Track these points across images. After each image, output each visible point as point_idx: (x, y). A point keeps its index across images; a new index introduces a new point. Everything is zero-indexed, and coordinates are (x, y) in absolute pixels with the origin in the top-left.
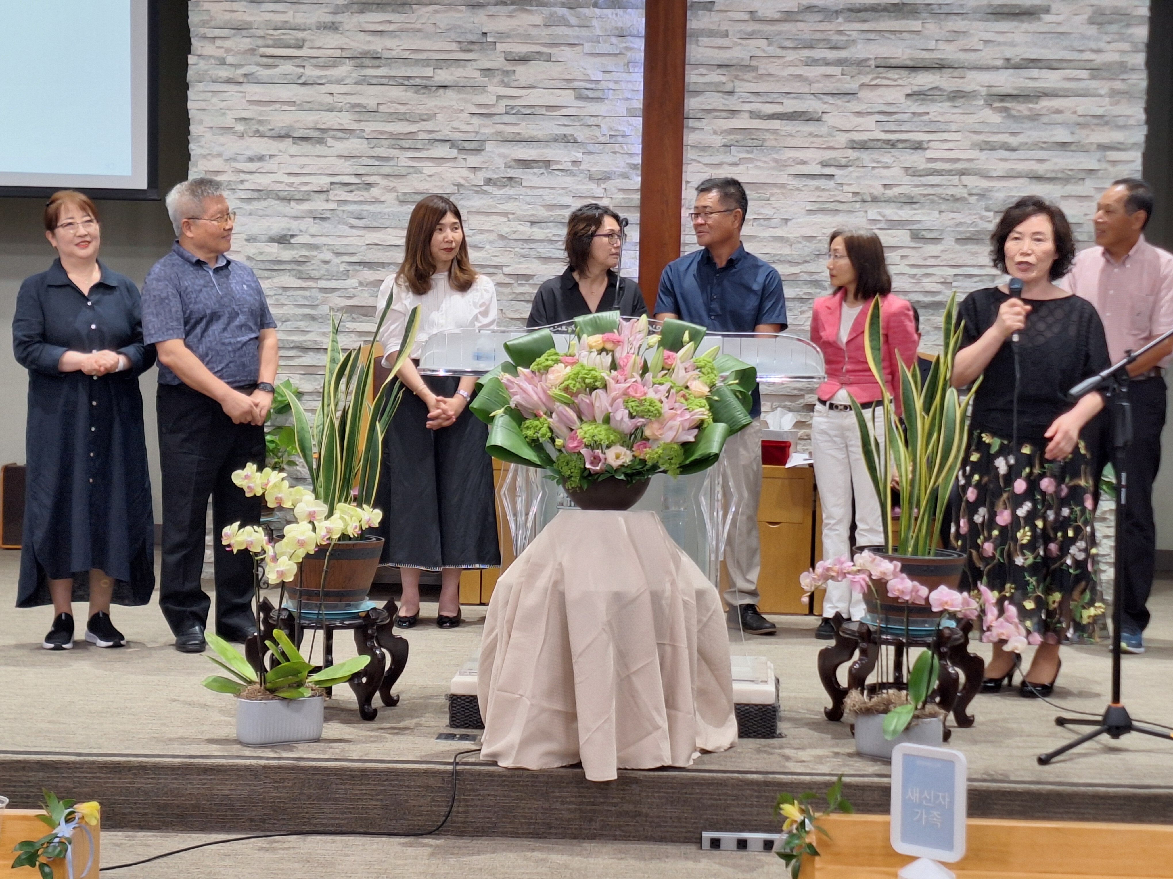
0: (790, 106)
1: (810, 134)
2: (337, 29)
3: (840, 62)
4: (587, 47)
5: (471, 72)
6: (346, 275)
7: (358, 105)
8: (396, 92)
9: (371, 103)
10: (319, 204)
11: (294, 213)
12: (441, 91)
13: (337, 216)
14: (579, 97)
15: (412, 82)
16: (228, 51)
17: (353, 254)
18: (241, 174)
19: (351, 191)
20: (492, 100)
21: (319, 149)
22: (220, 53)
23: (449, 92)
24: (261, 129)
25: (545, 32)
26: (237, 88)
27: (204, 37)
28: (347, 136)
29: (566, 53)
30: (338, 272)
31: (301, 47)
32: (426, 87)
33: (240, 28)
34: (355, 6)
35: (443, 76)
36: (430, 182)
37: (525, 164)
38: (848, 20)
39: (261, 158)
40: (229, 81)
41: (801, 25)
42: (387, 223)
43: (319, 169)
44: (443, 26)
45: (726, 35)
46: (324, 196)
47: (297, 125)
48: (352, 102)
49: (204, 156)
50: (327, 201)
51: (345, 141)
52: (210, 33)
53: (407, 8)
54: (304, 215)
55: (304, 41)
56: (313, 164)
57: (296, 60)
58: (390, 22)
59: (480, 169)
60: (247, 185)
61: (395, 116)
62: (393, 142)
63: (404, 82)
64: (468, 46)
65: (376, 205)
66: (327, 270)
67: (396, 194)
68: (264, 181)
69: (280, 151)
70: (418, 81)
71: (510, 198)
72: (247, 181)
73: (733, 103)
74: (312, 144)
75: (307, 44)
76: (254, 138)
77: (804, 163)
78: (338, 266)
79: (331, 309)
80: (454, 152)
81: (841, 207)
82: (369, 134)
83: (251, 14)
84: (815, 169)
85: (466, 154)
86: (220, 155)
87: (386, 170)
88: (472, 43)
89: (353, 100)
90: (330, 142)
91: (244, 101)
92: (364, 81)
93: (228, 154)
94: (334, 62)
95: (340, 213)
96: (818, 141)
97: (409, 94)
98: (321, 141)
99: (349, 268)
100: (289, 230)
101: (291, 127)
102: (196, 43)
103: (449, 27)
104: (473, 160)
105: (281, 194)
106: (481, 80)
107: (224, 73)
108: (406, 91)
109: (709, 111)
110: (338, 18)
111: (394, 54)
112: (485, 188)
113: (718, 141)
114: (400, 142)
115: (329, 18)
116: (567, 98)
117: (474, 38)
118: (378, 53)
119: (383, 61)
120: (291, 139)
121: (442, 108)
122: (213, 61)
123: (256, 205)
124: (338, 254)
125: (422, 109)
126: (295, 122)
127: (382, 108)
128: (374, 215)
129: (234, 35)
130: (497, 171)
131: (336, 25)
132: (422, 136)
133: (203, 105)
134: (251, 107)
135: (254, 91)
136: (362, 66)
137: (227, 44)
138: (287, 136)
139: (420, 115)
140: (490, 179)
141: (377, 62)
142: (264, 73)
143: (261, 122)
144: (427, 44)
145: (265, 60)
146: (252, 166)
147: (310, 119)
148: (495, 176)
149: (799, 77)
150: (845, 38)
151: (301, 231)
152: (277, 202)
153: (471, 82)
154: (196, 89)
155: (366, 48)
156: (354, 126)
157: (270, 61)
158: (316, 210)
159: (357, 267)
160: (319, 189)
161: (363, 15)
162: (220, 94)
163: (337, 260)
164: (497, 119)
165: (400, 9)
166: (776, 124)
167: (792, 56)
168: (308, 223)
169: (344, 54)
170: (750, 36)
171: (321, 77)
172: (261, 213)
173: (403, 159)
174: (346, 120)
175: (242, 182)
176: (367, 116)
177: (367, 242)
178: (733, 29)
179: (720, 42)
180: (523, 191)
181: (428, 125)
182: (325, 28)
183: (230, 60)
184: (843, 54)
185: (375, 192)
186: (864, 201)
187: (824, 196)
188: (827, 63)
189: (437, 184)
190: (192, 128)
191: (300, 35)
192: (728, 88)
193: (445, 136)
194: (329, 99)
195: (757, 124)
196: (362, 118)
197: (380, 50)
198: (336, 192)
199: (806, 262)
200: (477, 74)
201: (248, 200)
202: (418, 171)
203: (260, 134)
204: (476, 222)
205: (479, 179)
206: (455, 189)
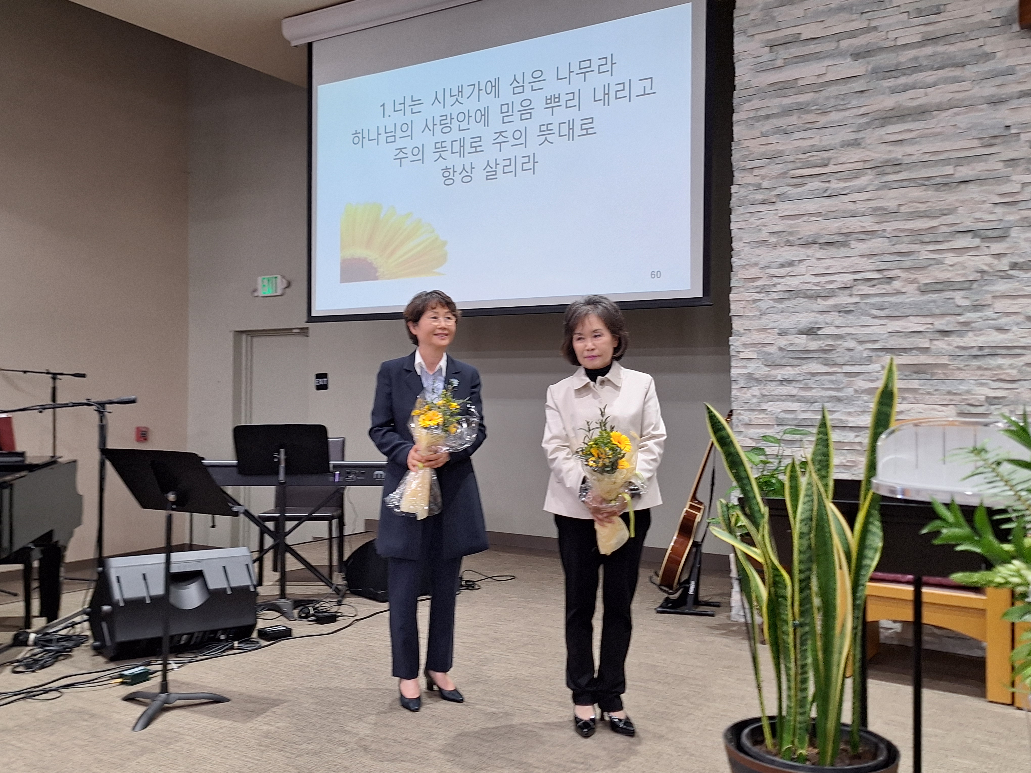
2: (859, 144)
5: (994, 164)
6: (869, 360)
7: (880, 208)
8: (916, 193)
9: (892, 205)
10: (843, 299)
11: (820, 308)
12: (963, 186)
13: (861, 308)
15: (933, 182)
16: (763, 177)
17: (875, 341)
18: (774, 279)
19: (873, 286)
20: (1017, 187)
21: (843, 251)
22: (757, 180)
23: (971, 186)
24: (791, 238)
26: (771, 207)
27: (744, 169)
28: (869, 237)
30: (861, 358)
31: (826, 165)
32: (946, 184)
33: (773, 157)
34: (876, 122)
35: (964, 172)
36: (952, 271)
39: (791, 264)
40: (764, 202)
42: (909, 312)
43: (842, 269)
44: (963, 126)
46: (847, 292)
47: (824, 232)
48: (874, 206)
49: (743, 267)
50: (851, 295)
51: (867, 242)
52: (749, 165)
53: (927, 115)
54: (828, 309)
55: (829, 159)
56: (836, 265)
57: (822, 177)
58: (910, 131)
59: (1004, 255)
60: (779, 288)
61: (915, 215)
62: (915, 238)
63: (924, 182)
64: (990, 141)
65: (898, 296)
66: (851, 357)
67: (917, 285)
68: (793, 283)
69: (808, 256)
70: (939, 180)
72: (779, 284)
74: (838, 248)
75: (832, 162)
76: (786, 248)
78: (861, 352)
79: (856, 391)
80: (977, 241)
82: (889, 233)
83: (783, 144)
85: (989, 242)
86: (756, 264)
87: (908, 264)
88: (995, 137)
89: (874, 204)
90: (853, 244)
91: (777, 217)
92: (885, 186)
93: (763, 263)
94: (857, 174)
95: (862, 306)
97: (929, 192)
98: (844, 244)
99: (871, 354)
100: (816, 323)
101: (818, 235)
102: (737, 175)
103: (971, 125)
104: (997, 248)
105: (809, 293)
107: (759, 196)
108: (925, 190)
110: (861, 135)
111: (914, 158)
112: (1011, 272)
114: (920, 238)
115: (853, 136)
117: (996, 133)
118: (898, 160)
119: (904, 167)
120: (817, 245)
121: (963, 202)
122: (751, 188)
123: (787, 304)
124: (861, 342)
125: (942, 205)
126: (821, 229)
127: (903, 209)
128: (895, 306)
129: (769, 164)
130: (1023, 254)
131: (859, 141)
132: (943, 229)
133: (743, 225)
134: (782, 222)
135: (786, 208)
136: (884, 174)
137: (762, 172)
138: (814, 242)
139: (940, 210)
140: (1016, 264)
141: (898, 168)
142: (794, 192)
143: (791, 234)
145: (795, 180)
146: (783, 271)
147: (834, 225)
148: (1022, 260)
151: (827, 324)
152: (805, 300)
153: (994, 174)
154: (738, 212)
155: (887, 157)
156: (876, 227)
157: (799, 181)
158: (841, 304)
159: (880, 353)
160: (843, 286)
161: (884, 129)
162: (756, 214)
163: (860, 348)
164: (1022, 206)
165: (920, 118)
168: (834, 317)
169: (865, 165)
171: (845, 188)
172: (791, 310)
174: (868, 223)
175: (775, 285)
176: (888, 217)
177: (889, 330)
181: (950, 219)
182: (849, 145)
183: (765, 184)
185: (897, 284)
189: (959, 272)
190: (734, 245)
191: (826, 155)
193: (967, 227)
194: (852, 207)
196: (882, 220)
197: (900, 157)
198: (859, 287)
200: (1000, 165)
201: (780, 300)
202: (939, 262)
203: (790, 244)
204: (1001, 305)
205: (1004, 264)
206: (978, 276)
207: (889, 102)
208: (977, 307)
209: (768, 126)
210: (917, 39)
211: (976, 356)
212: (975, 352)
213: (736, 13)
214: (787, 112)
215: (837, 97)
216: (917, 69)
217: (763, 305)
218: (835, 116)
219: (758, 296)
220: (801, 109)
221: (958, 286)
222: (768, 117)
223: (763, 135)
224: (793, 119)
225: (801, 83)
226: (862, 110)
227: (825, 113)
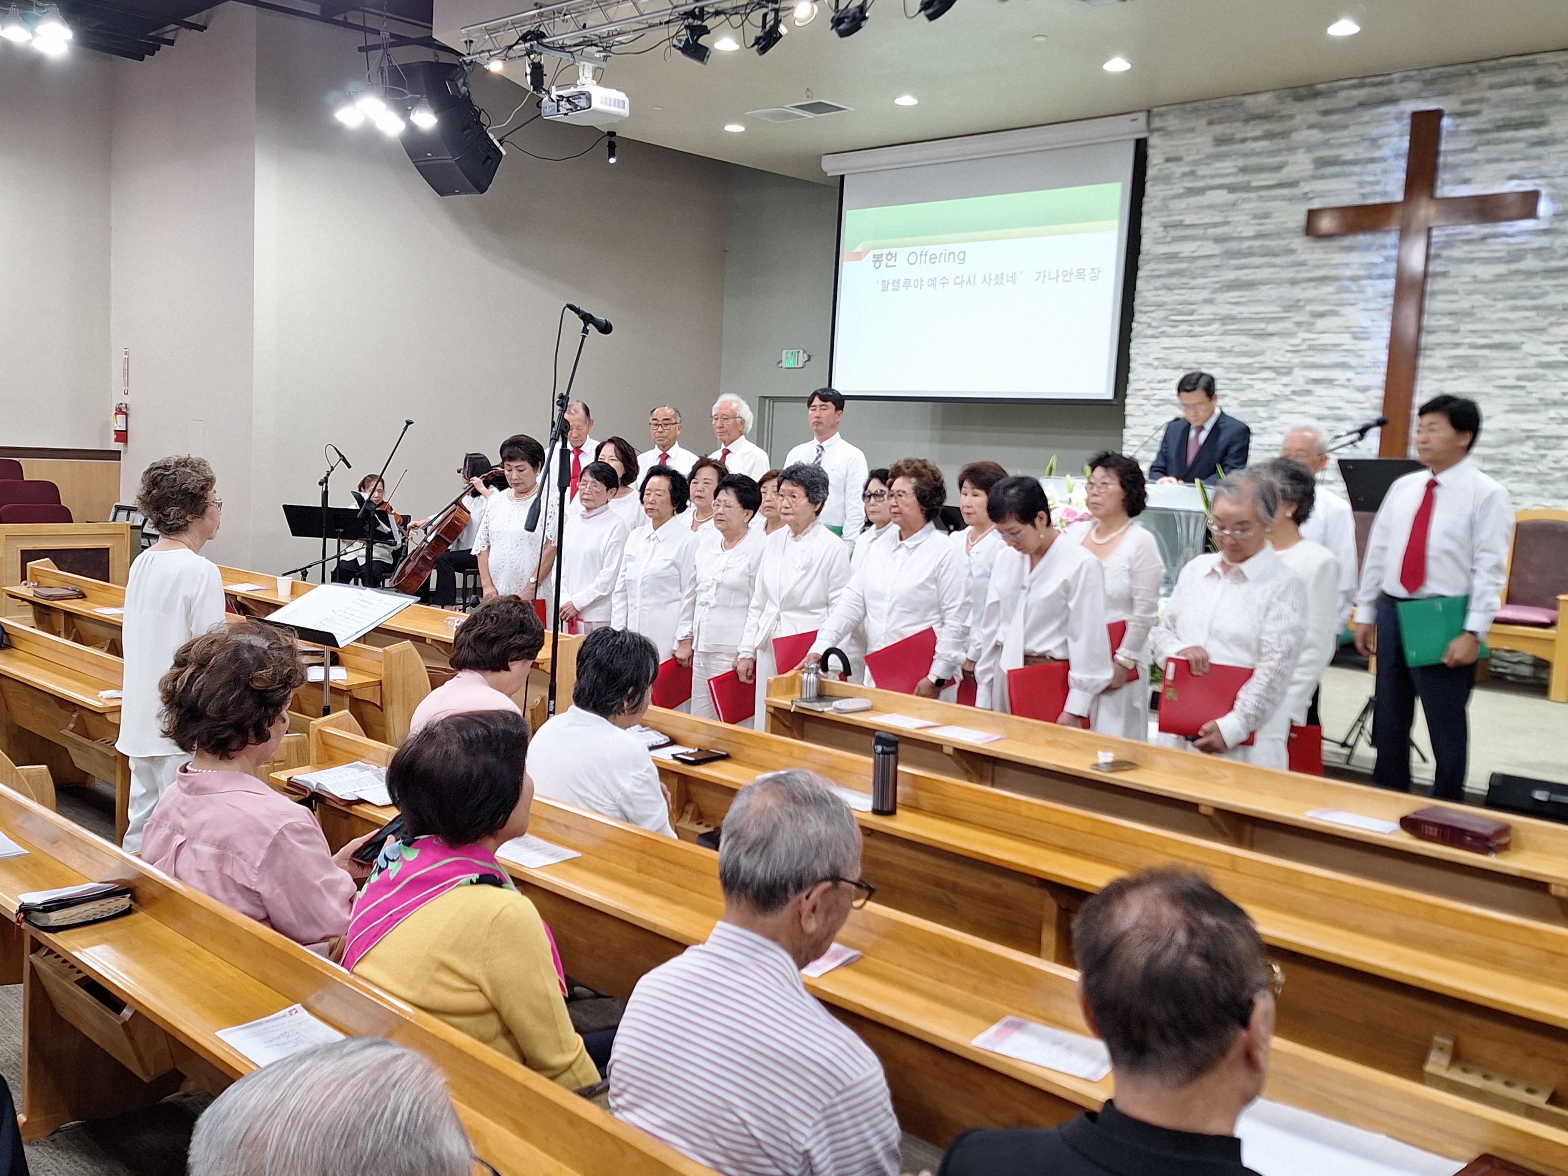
0: (1497, 338)
1: (1511, 359)
2: (1213, 302)
3: (1535, 308)
4: (1362, 305)
5: (1288, 325)
7: (1221, 348)
8: (1243, 339)
9: (1228, 346)
12: (1270, 337)
14: (1356, 337)
15: (1253, 332)
16: (1153, 319)
18: (1154, 390)
20: (1300, 342)
22: (1149, 320)
24: (1168, 363)
25: (1336, 297)
26: (1156, 340)
27: (1141, 312)
29: (1346, 310)
31: (1191, 314)
32: (1261, 335)
33: (1160, 305)
34: (1223, 288)
35: (1272, 328)
36: (1259, 393)
37: (1317, 381)
38: (1544, 278)
39: (1165, 381)
40: (1152, 337)
41: (1510, 284)
44: (1274, 297)
45: (1455, 292)
48: (1217, 345)
49: (1136, 381)
53: (1254, 287)
55: (1194, 310)
57: (1189, 322)
58: (1243, 296)
59: (1289, 385)
61: (1240, 354)
62: (1240, 369)
63: (1249, 333)
64: (1288, 308)
70: (1257, 332)
71: (1306, 403)
73: (1456, 338)
75: (1195, 313)
76: (1164, 369)
77: (1503, 378)
80: (1274, 375)
81: (1530, 408)
83: (1167, 297)
84: (1512, 382)
85: (1281, 376)
86: (1143, 380)
87: (1233, 387)
88: (1290, 306)
91: (1159, 348)
92: (1226, 333)
93: (1148, 379)
94: (1210, 322)
96: (1516, 363)
97: (1251, 339)
101: (1184, 363)
102: (1136, 314)
103: (1278, 297)
104: (1285, 380)
106: (1293, 328)
107: (1150, 332)
108: (1249, 338)
109: (1439, 344)
110: (1214, 296)
111: (1244, 315)
112: (1291, 397)
113: (1444, 364)
115: (1210, 296)
116: (1346, 339)
117: (1291, 303)
118: (1235, 315)
119: (1239, 320)
121: (1269, 347)
123: (1162, 408)
125: (1257, 349)
126: (1185, 359)
129: (1157, 310)
130: (1299, 386)
131: (1213, 300)
132: (1257, 365)
133: (1138, 351)
134: (1162, 351)
135: (1166, 342)
136: (1225, 324)
137: (1153, 315)
139: (1256, 352)
141: (1235, 321)
142: (1171, 331)
143: (1167, 360)
144: (1261, 309)
145: (1173, 323)
146: (1160, 386)
147: (1193, 357)
148: (1298, 389)
149: (1506, 320)
150: (1540, 291)
153: (1288, 331)
154: (1135, 342)
155: (1229, 313)
156: (1217, 360)
157: (1175, 323)
161: (1228, 293)
162: (1147, 344)
164: (1301, 353)
165: (1250, 288)
166: (1485, 352)
167: (1501, 305)
169: (1215, 317)
170: (1471, 293)
171: (1202, 331)
173: (1245, 379)
174: (1213, 357)
176: (1225, 354)
178: (1461, 289)
179: (1451, 297)
180: (1315, 398)
181: (1260, 359)
182: (1206, 302)
183: (1154, 324)
184: (1538, 302)
186: (1547, 404)
187: (1518, 401)
188: (1526, 309)
190: (1131, 364)
191: (1192, 307)
192: (1454, 328)
193: (1270, 365)
194: (1205, 345)
195: (1472, 352)
199: (1500, 446)
200: (1292, 326)
201: (1157, 406)
202: (1251, 386)
203: (1166, 367)
204: (1284, 418)
205: (1287, 391)
206: (1271, 398)
207: (1231, 275)
208: (1271, 418)
209: (1158, 283)
210: (1251, 234)
211: (1267, 450)
212: (1267, 448)
213: (1145, 200)
214: (1171, 274)
215: (1203, 268)
216: (1250, 254)
217: (1147, 408)
218: (1200, 281)
219: (1144, 402)
220: (1180, 273)
221: (1261, 403)
222: (1159, 276)
223: (1156, 289)
224: (1173, 281)
225: (1182, 255)
226: (1217, 279)
227: (1194, 278)
